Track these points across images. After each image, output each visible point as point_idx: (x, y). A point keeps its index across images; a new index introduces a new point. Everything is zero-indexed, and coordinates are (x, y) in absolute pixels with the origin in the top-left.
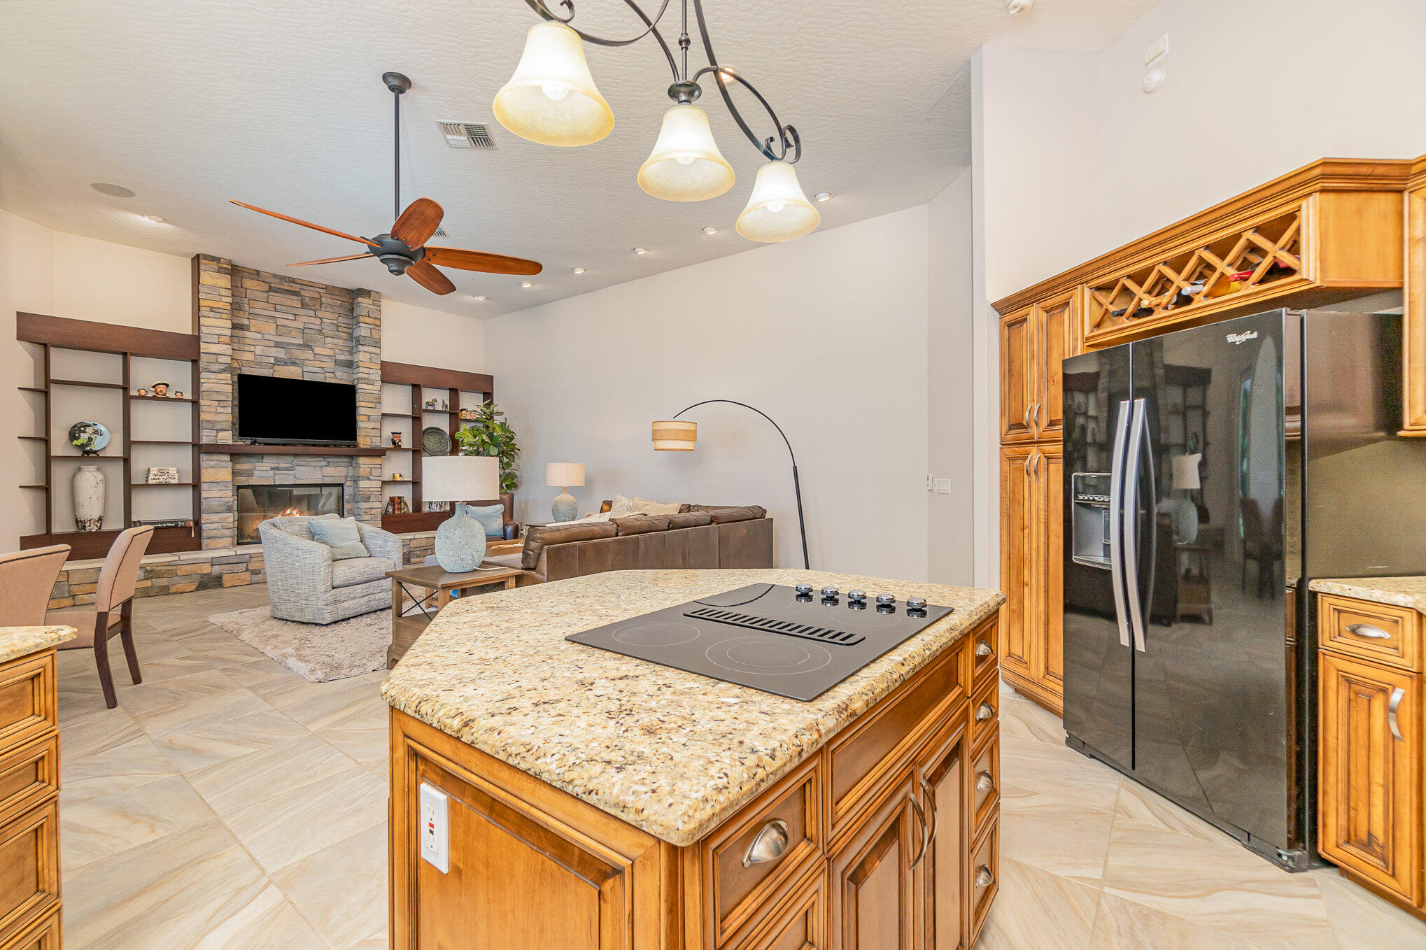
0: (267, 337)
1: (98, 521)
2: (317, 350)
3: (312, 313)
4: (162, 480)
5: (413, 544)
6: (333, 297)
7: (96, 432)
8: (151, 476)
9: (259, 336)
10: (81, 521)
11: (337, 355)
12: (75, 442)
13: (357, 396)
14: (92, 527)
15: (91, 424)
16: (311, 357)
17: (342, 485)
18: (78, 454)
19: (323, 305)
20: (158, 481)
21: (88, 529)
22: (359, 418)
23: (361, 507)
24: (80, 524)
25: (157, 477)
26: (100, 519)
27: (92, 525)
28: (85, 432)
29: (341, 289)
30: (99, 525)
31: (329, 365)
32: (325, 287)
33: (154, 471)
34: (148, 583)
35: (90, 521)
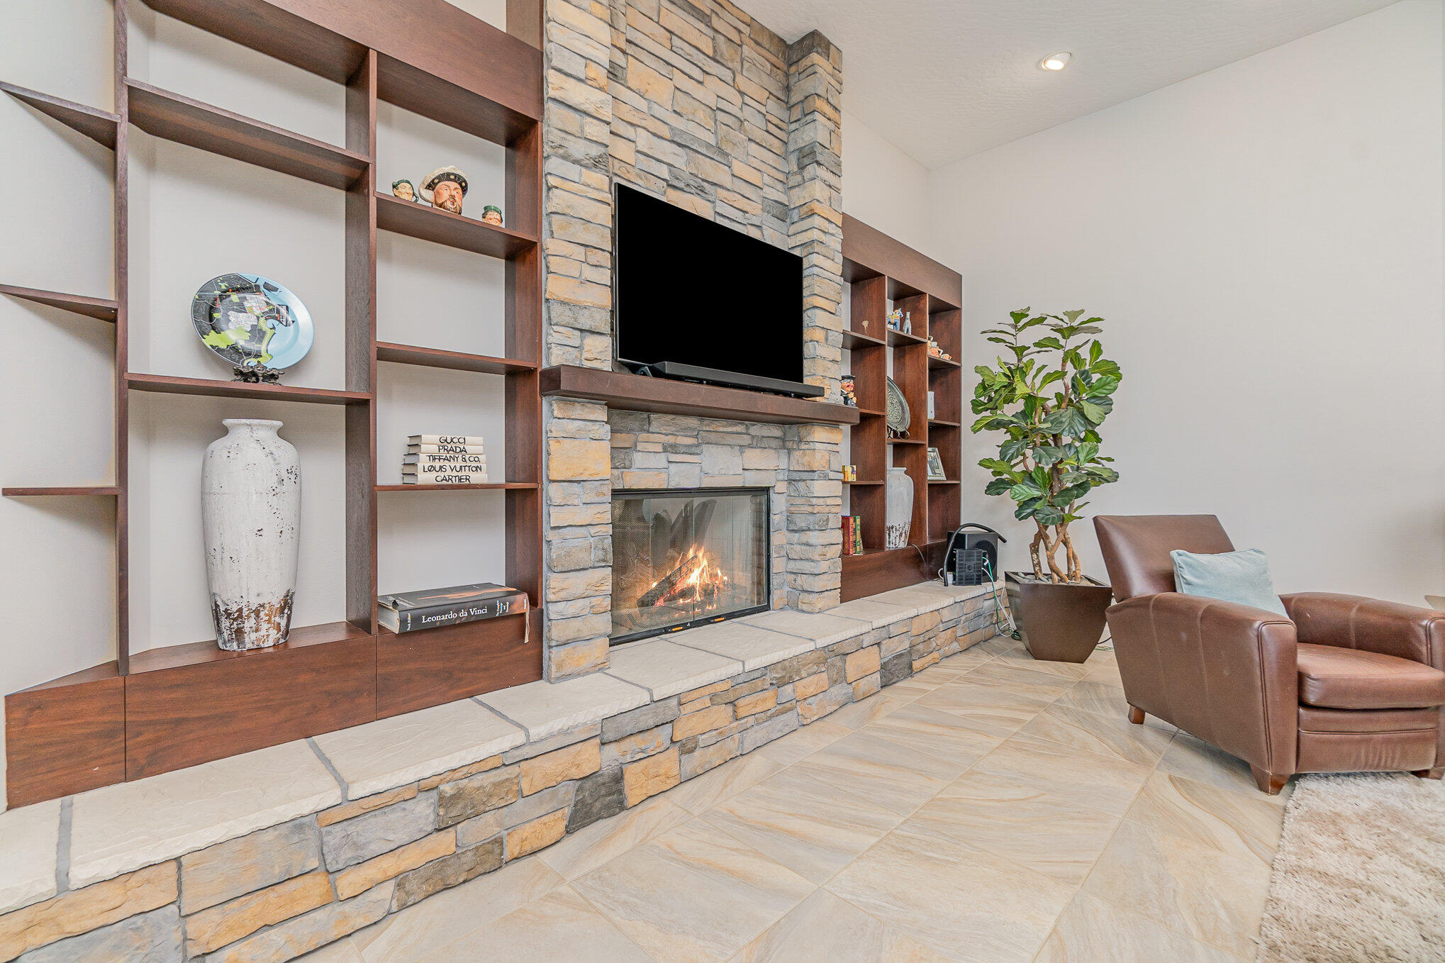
0: (658, 111)
1: (282, 610)
2: (738, 168)
3: (727, 75)
4: (450, 471)
5: (917, 628)
6: (759, 49)
7: (274, 313)
8: (423, 461)
9: (642, 104)
10: (228, 615)
11: (766, 189)
12: (212, 339)
13: (805, 283)
14: (263, 632)
15: (261, 283)
16: (726, 180)
17: (766, 490)
18: (225, 378)
19: (746, 65)
20: (442, 474)
21: (250, 640)
22: (807, 335)
23: (812, 541)
24: (225, 623)
25: (437, 464)
26: (287, 604)
27: (265, 626)
28: (241, 309)
29: (773, 36)
30: (283, 623)
31: (755, 208)
32: (748, 20)
33: (430, 444)
34: (444, 844)
35: (257, 612)
